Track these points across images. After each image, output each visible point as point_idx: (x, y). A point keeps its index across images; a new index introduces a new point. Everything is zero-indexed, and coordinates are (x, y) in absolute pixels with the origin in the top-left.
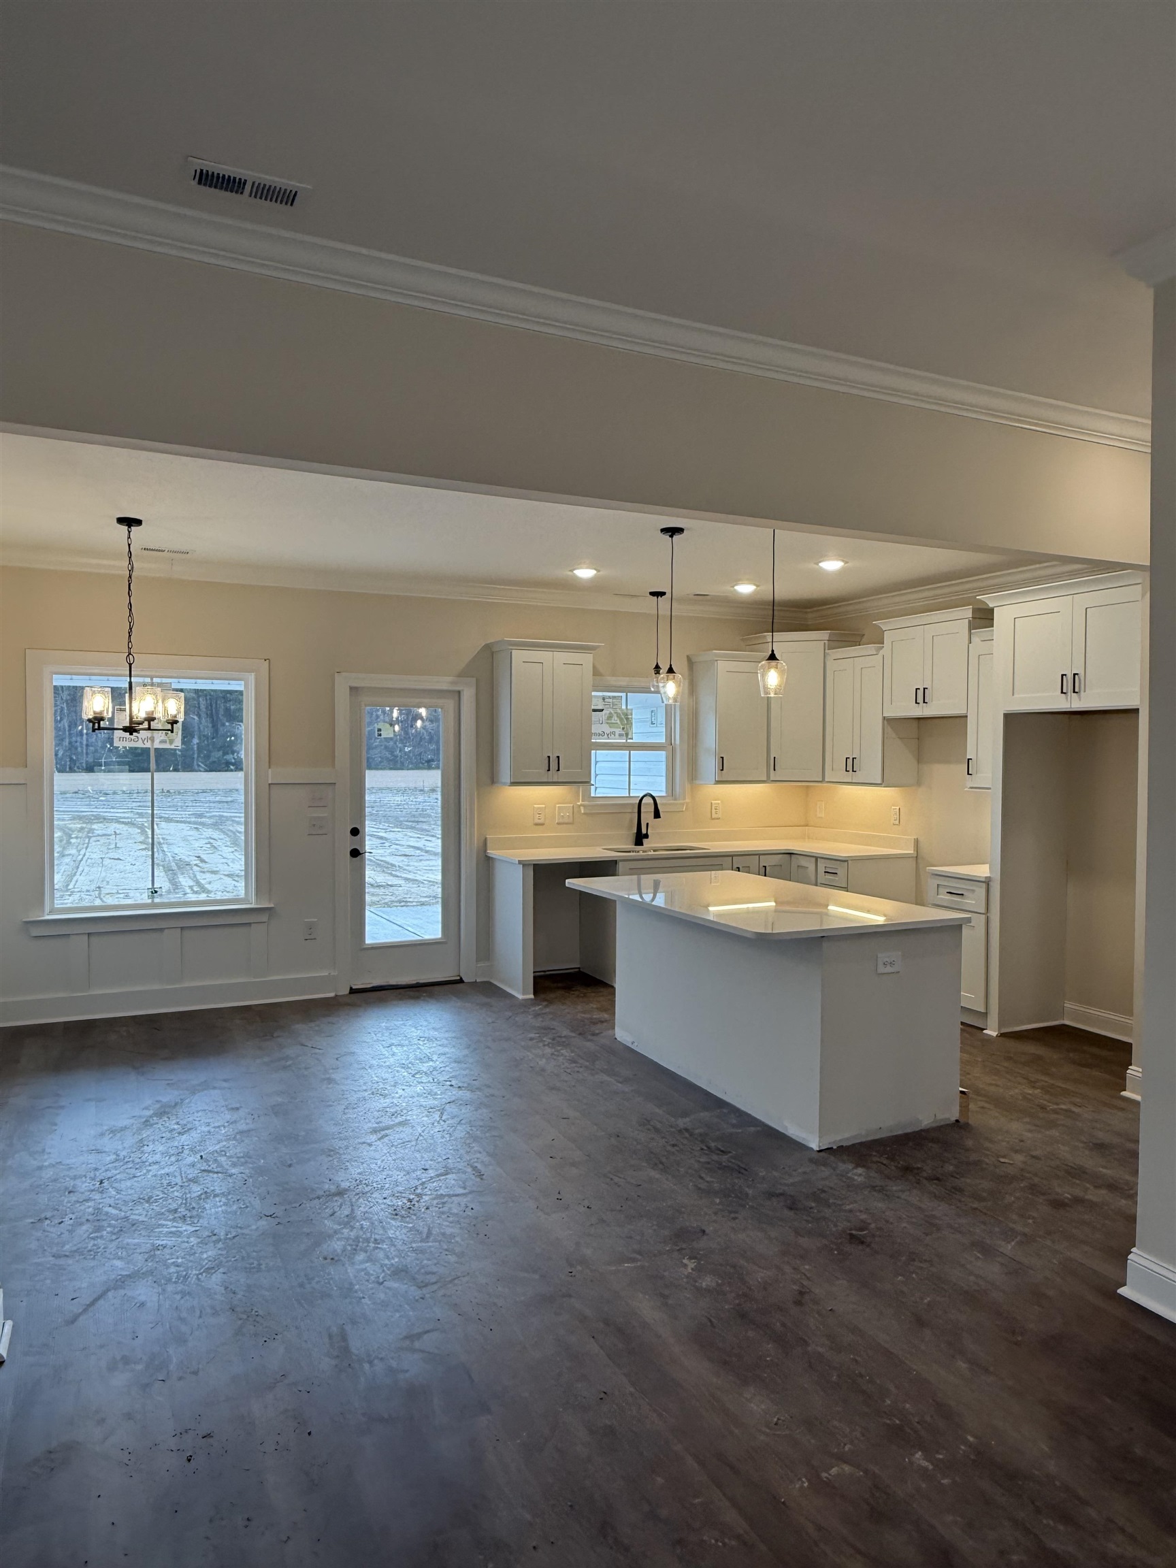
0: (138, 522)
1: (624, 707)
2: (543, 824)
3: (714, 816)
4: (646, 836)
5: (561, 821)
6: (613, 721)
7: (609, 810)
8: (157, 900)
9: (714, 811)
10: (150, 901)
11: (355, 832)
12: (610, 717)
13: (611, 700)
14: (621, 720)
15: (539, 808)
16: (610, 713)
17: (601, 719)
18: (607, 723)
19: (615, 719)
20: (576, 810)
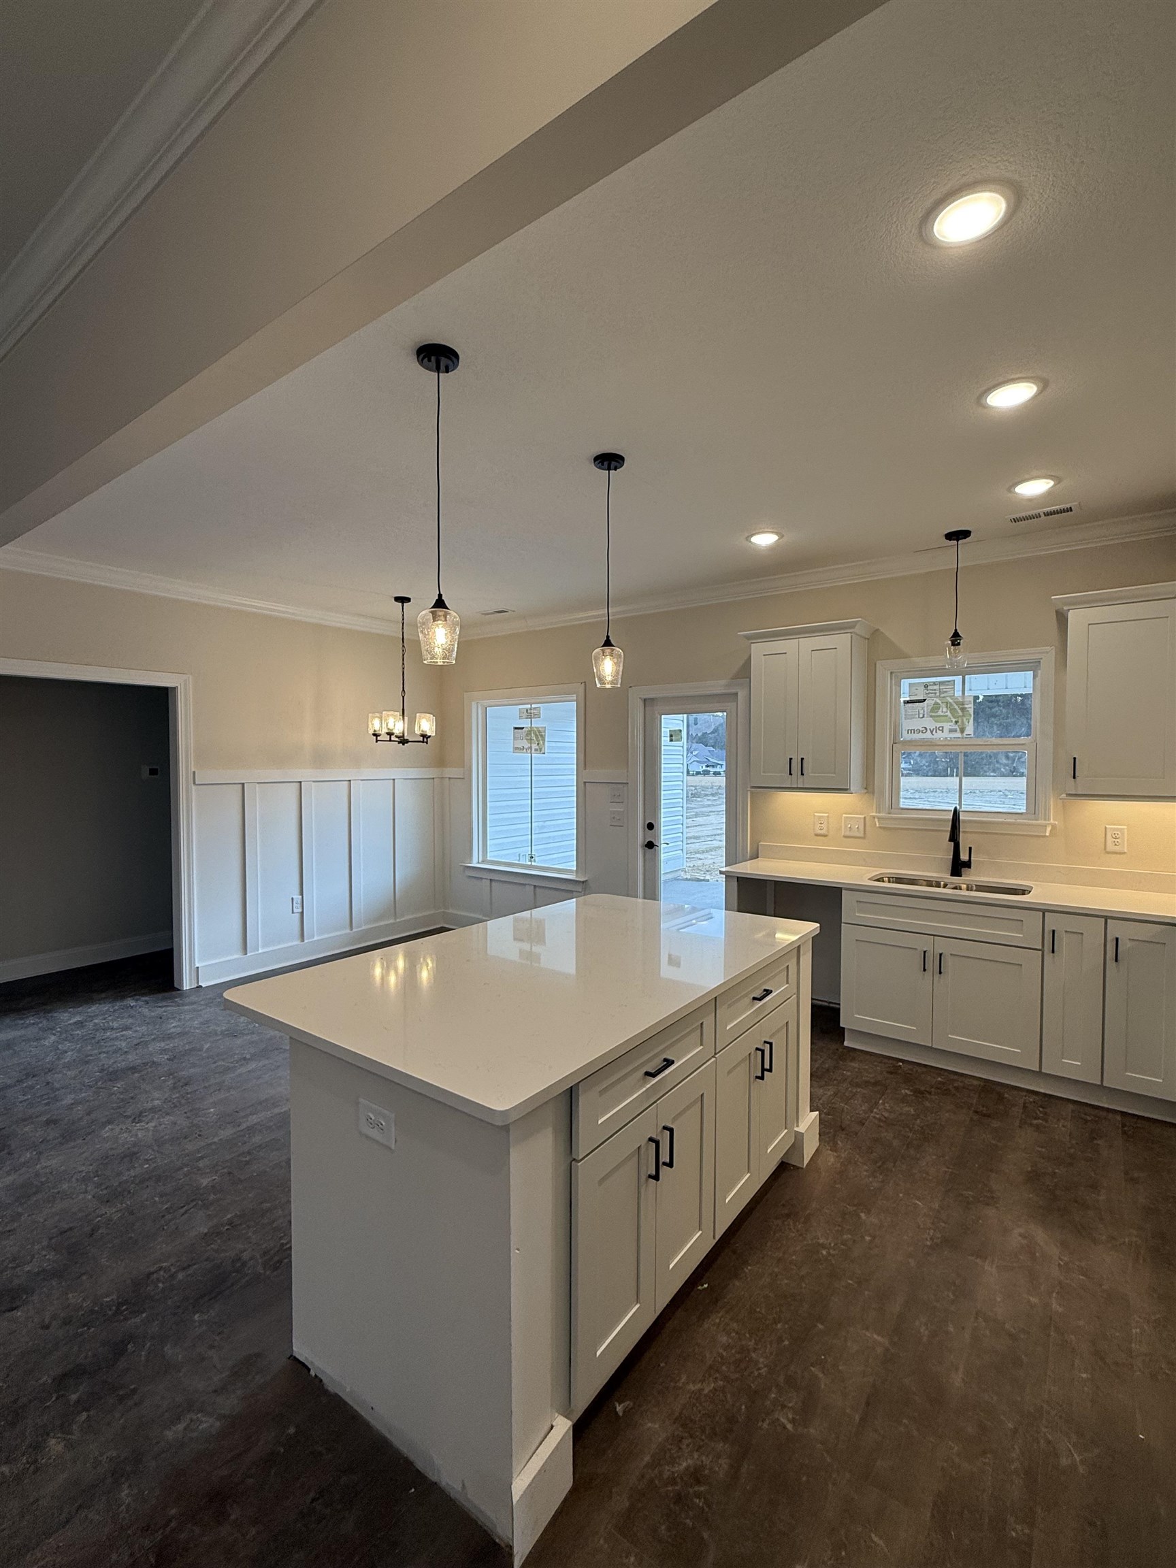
0: (408, 600)
1: (958, 694)
2: (826, 836)
3: (1110, 847)
4: (968, 864)
5: (848, 833)
6: (940, 713)
7: (918, 824)
8: (533, 864)
9: (1110, 840)
10: (529, 863)
11: (650, 826)
12: (936, 707)
13: (936, 687)
14: (953, 711)
15: (820, 817)
16: (936, 703)
17: (921, 712)
18: (931, 716)
19: (943, 710)
20: (868, 824)
